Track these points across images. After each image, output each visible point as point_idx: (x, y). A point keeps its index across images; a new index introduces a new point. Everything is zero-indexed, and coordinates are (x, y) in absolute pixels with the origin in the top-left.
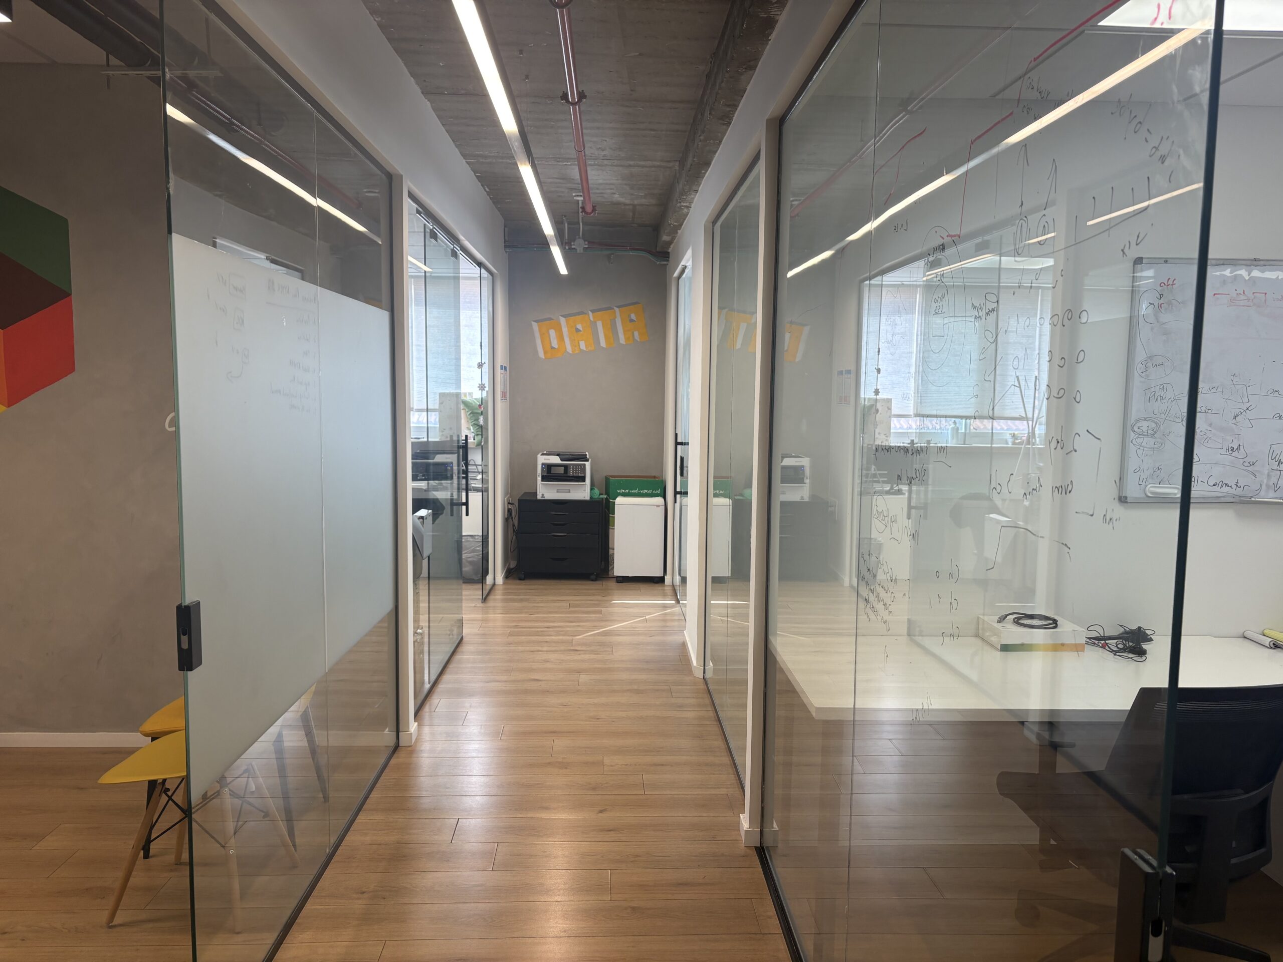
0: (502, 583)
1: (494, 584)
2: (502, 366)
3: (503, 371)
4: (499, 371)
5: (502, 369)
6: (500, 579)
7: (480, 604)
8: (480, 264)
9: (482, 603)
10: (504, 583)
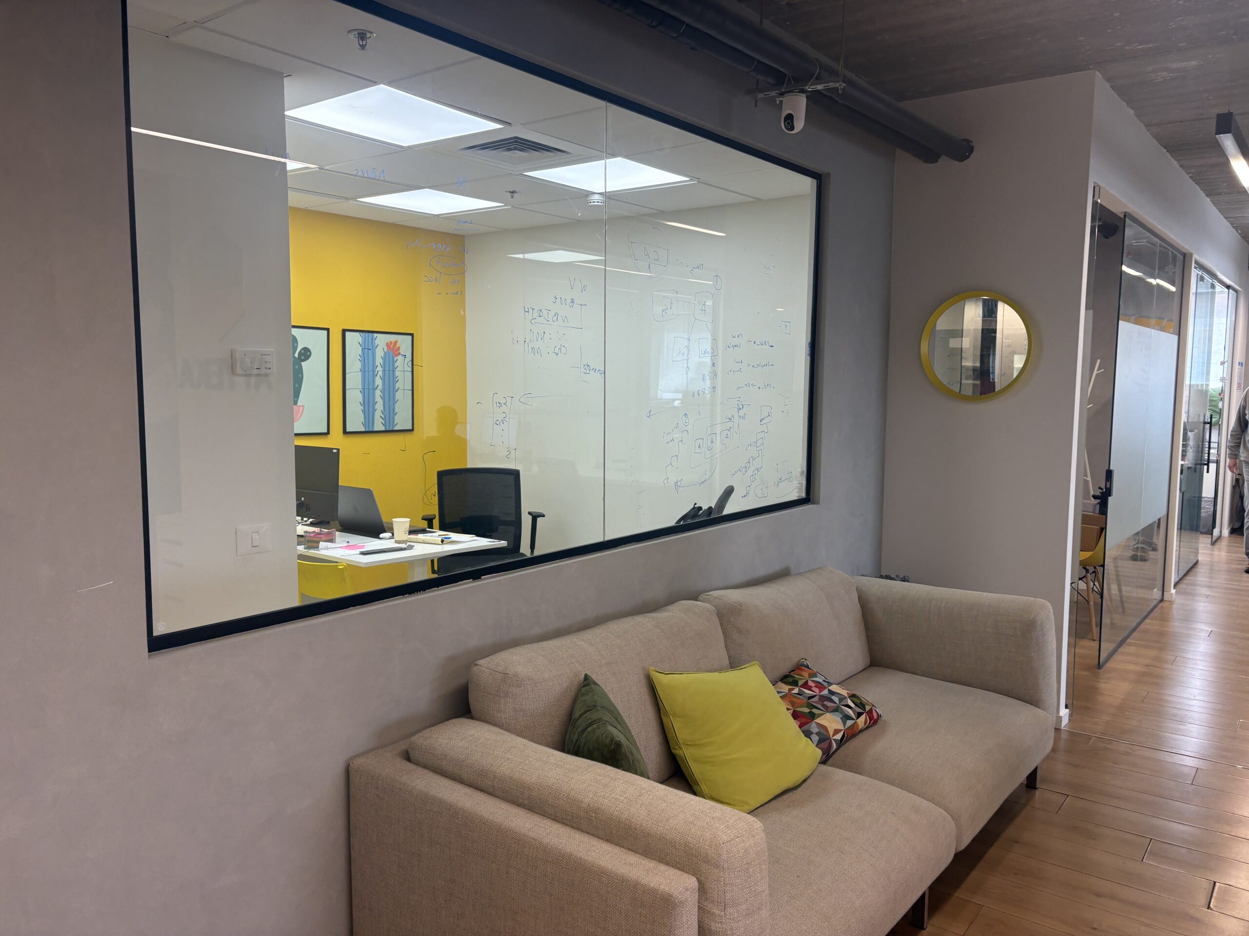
0: (1227, 536)
1: (1220, 536)
2: (1239, 363)
3: (1240, 367)
4: (1237, 367)
5: (1239, 365)
6: (1226, 532)
7: (1209, 546)
8: (1228, 287)
9: (1211, 545)
10: (1229, 536)
